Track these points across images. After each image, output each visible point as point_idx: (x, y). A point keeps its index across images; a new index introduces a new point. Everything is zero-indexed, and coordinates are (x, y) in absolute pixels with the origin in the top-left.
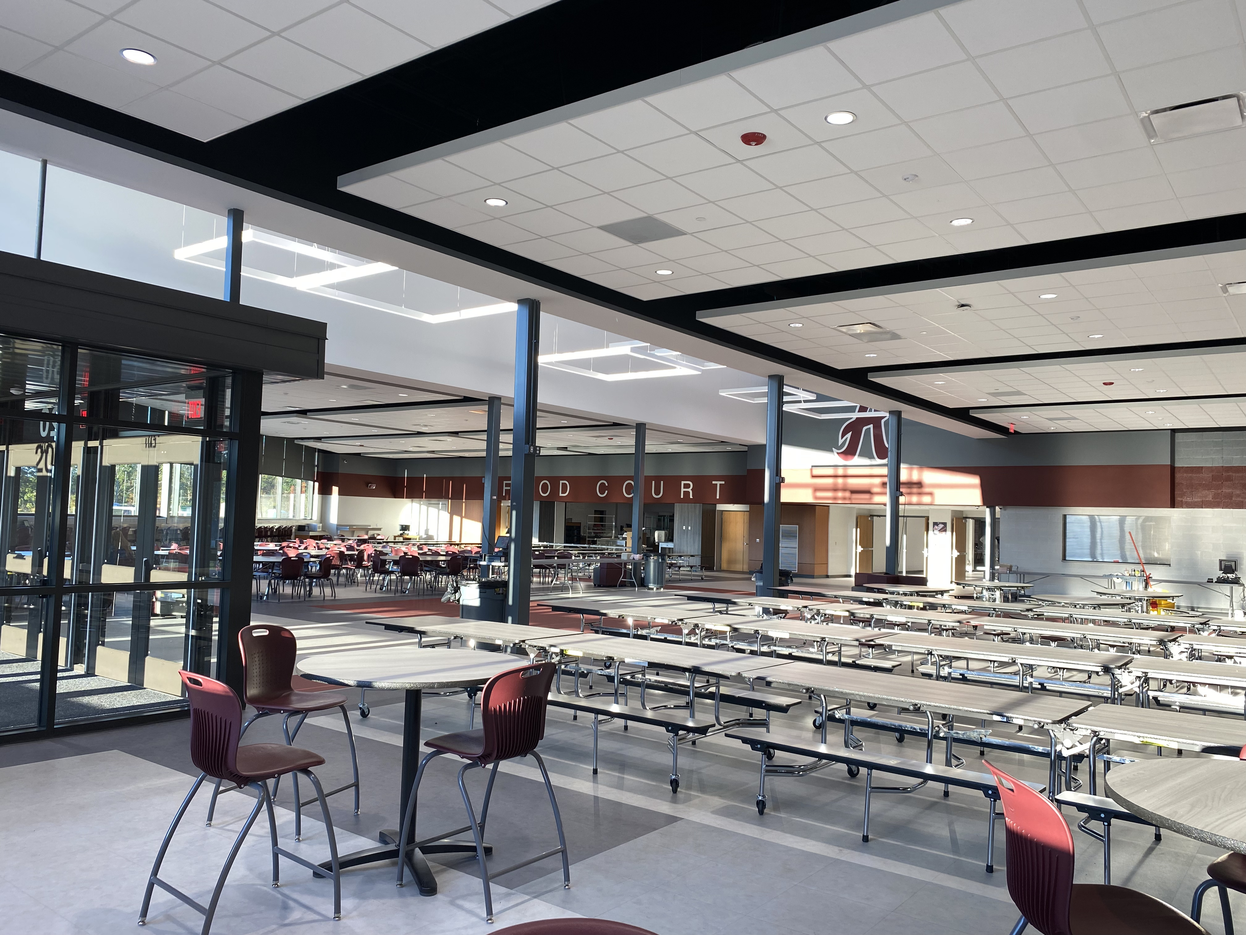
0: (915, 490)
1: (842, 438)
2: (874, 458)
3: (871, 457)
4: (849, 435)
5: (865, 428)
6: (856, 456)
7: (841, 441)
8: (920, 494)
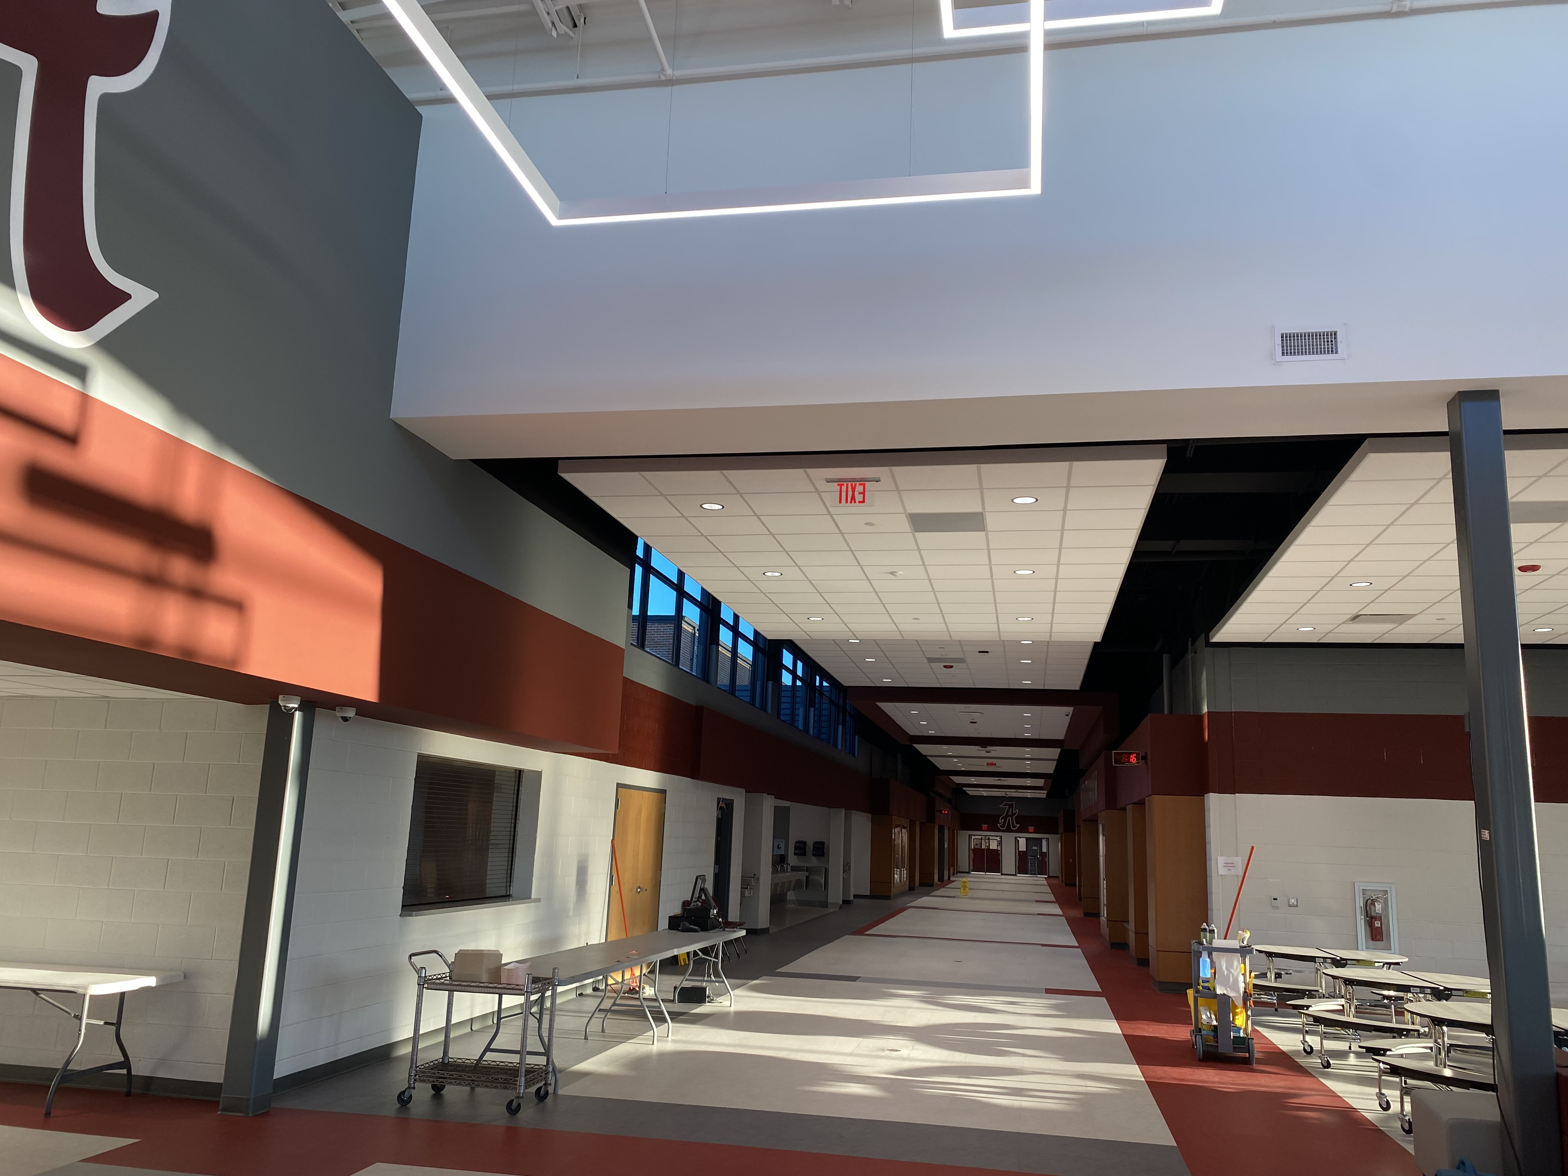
0: (178, 567)
8: (194, 594)
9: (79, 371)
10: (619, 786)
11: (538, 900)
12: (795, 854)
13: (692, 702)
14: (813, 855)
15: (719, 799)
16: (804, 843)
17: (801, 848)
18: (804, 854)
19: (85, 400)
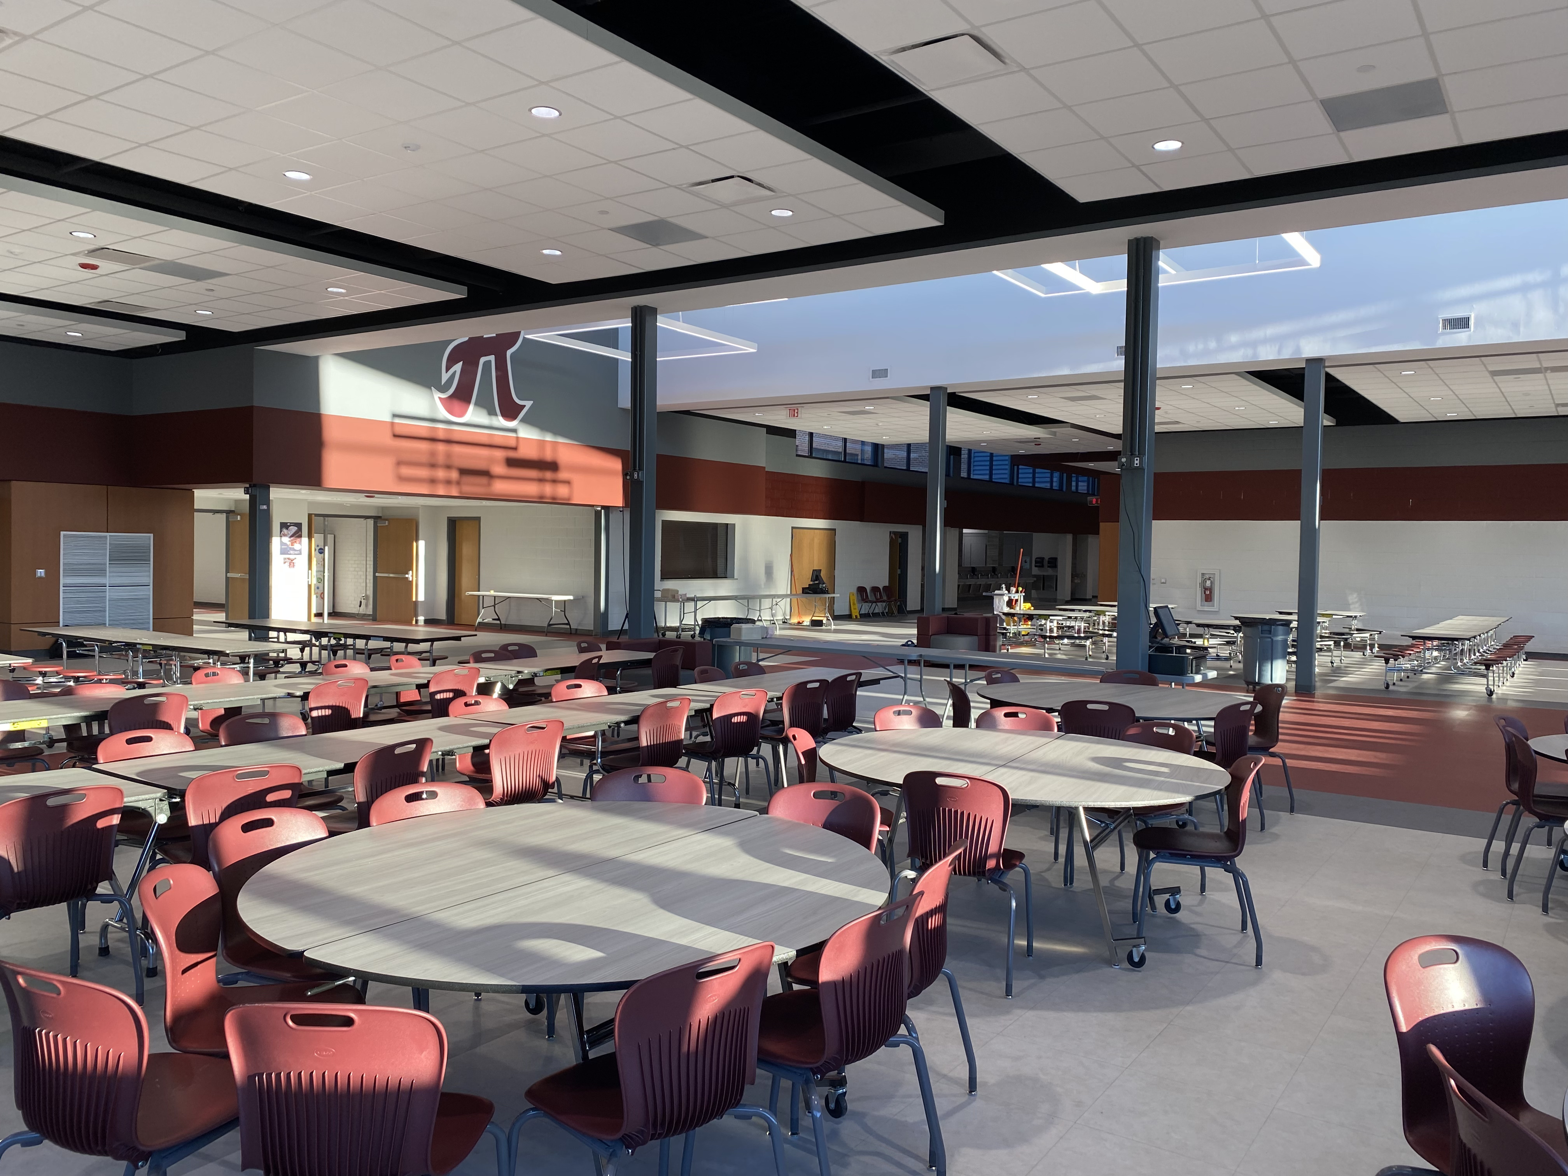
0: (548, 475)
1: (447, 370)
2: (496, 415)
3: (491, 413)
4: (458, 367)
5: (483, 360)
6: (471, 407)
7: (445, 377)
8: (554, 481)
9: (514, 431)
10: (793, 528)
11: (737, 579)
12: (1036, 566)
13: (859, 479)
14: (1048, 567)
15: (890, 532)
16: (1043, 559)
17: (1040, 562)
18: (1042, 566)
19: (517, 438)
